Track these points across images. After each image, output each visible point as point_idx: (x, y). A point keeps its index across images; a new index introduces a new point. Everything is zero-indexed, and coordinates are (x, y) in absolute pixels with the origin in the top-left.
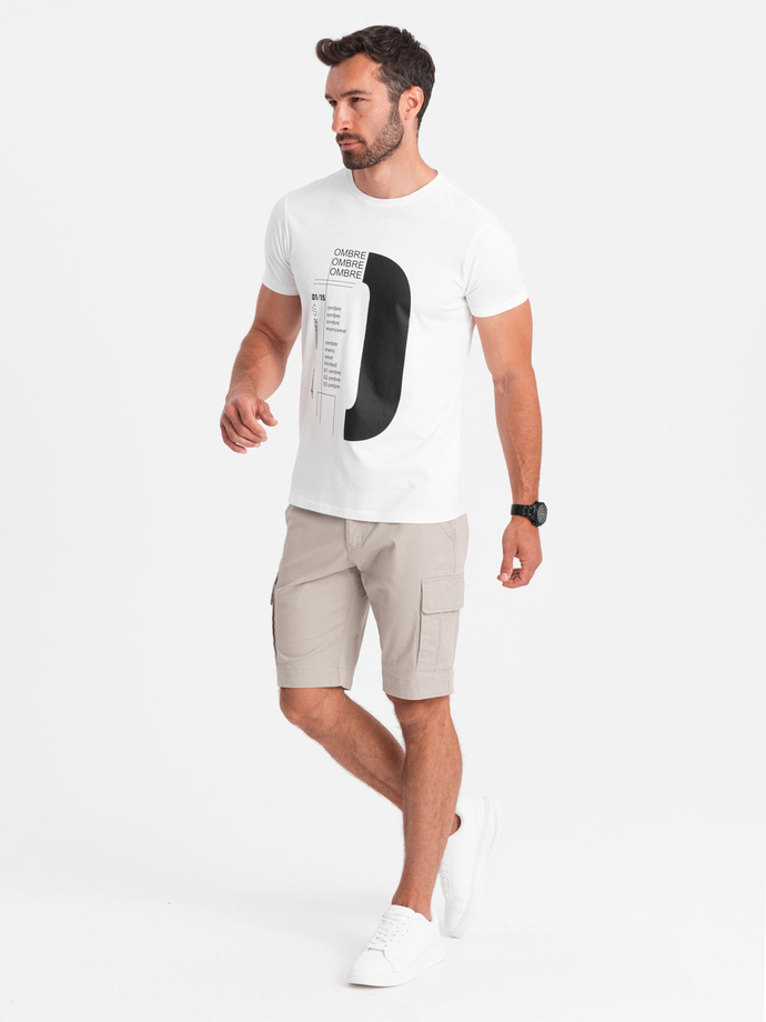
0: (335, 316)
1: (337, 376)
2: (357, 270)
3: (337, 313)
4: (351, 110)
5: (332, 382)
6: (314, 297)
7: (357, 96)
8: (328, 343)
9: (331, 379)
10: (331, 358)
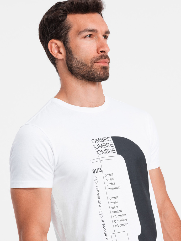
0: (111, 179)
1: (124, 217)
2: (111, 148)
3: (112, 177)
5: (122, 223)
6: (94, 171)
8: (111, 199)
9: (120, 221)
10: (117, 207)
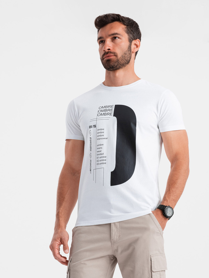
0: (101, 132)
1: (104, 159)
2: (110, 112)
3: (102, 131)
4: (112, 43)
5: (102, 162)
7: (117, 36)
8: (98, 145)
